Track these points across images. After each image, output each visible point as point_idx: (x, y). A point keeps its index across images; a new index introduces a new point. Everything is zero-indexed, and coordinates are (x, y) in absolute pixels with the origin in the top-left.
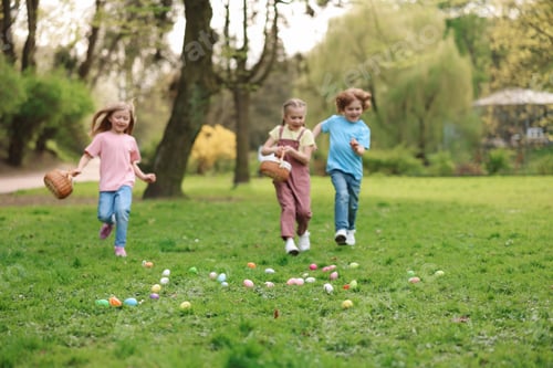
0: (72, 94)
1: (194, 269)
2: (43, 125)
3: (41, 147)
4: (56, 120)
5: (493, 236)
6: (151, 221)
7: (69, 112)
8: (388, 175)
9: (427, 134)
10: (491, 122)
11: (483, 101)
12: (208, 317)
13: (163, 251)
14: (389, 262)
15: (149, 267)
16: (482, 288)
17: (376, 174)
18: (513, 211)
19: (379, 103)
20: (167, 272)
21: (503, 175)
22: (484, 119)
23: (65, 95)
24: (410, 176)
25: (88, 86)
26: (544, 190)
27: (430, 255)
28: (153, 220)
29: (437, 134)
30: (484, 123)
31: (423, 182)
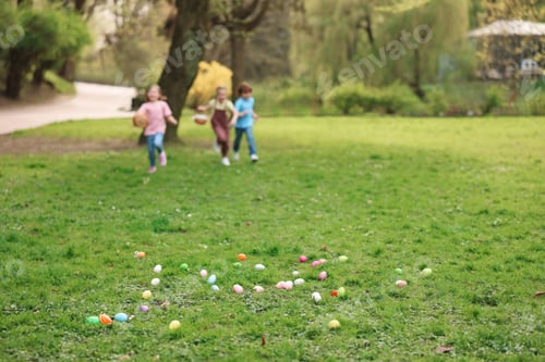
0: (69, 26)
1: (185, 265)
2: (40, 56)
3: (39, 78)
4: (53, 53)
5: (481, 212)
6: (146, 180)
7: (66, 44)
8: (382, 115)
9: (422, 65)
10: (485, 56)
11: (478, 33)
12: (196, 343)
13: (156, 231)
14: (378, 253)
15: (141, 258)
16: (468, 297)
17: (369, 114)
18: (503, 169)
19: (375, 34)
20: (158, 268)
21: (497, 116)
22: (479, 54)
23: (62, 29)
24: (403, 115)
25: (85, 16)
26: (535, 134)
27: (419, 241)
28: (148, 179)
29: (432, 65)
30: (479, 58)
31: (416, 123)
